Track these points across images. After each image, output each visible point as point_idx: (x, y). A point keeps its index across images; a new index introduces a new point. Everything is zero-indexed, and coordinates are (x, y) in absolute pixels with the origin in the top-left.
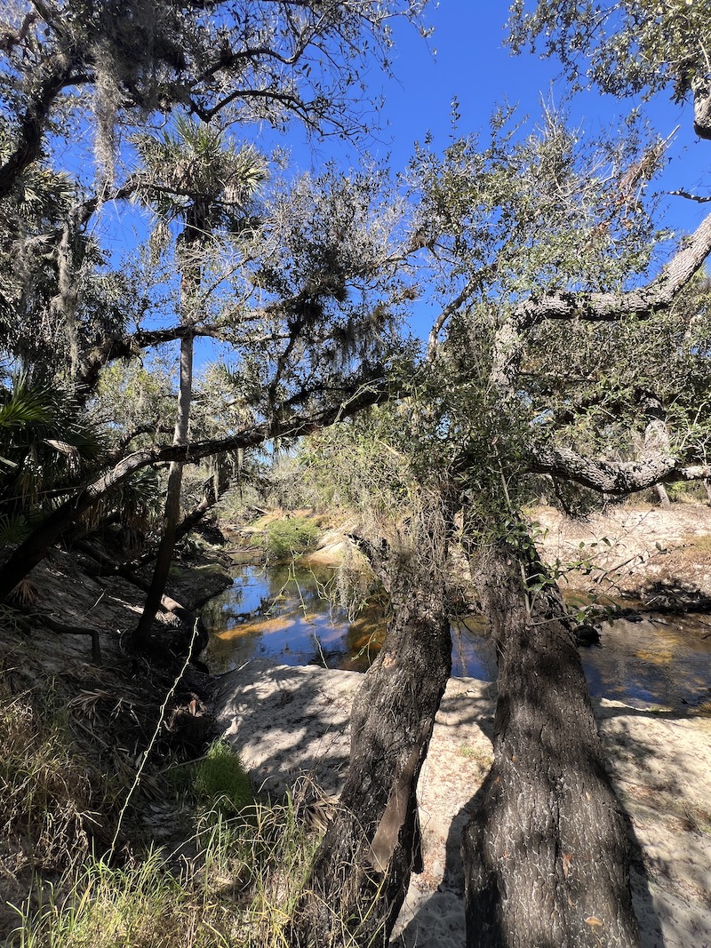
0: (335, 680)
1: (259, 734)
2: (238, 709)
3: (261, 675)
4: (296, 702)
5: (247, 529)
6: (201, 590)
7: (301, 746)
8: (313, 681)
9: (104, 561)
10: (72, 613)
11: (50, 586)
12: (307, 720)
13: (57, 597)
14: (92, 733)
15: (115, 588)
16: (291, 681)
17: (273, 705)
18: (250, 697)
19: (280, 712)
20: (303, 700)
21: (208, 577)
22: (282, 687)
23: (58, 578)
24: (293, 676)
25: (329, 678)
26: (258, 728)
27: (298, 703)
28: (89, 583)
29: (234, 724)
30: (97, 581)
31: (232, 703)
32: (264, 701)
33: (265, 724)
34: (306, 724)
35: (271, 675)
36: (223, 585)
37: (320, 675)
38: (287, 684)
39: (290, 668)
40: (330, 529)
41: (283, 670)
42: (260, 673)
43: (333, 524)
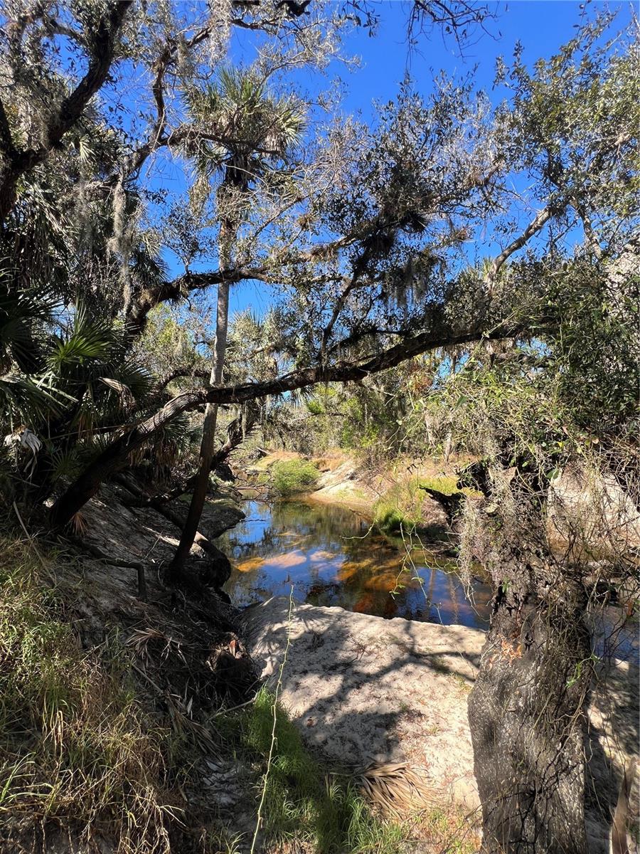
0: (362, 624)
1: (295, 678)
2: (270, 647)
3: (288, 614)
4: (328, 646)
5: (252, 468)
6: (218, 522)
7: (341, 697)
8: (339, 623)
9: (137, 493)
10: (113, 541)
11: (94, 516)
12: (342, 668)
13: (100, 525)
14: (146, 676)
15: (147, 519)
16: (319, 623)
17: (305, 647)
18: (280, 637)
19: (313, 656)
20: (335, 645)
21: (223, 511)
22: (310, 627)
23: (101, 508)
24: (319, 618)
25: (354, 621)
26: (295, 672)
27: (329, 648)
28: (126, 513)
29: (269, 665)
30: (131, 511)
31: (264, 640)
32: (295, 642)
33: (300, 668)
34: (343, 672)
35: (298, 614)
36: (236, 518)
37: (346, 617)
38: (315, 626)
39: (314, 608)
40: (327, 471)
41: (308, 609)
42: (286, 611)
43: (330, 467)
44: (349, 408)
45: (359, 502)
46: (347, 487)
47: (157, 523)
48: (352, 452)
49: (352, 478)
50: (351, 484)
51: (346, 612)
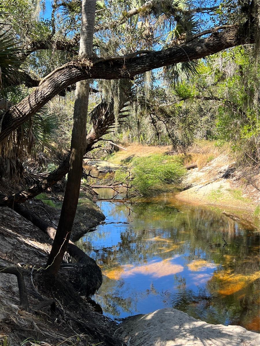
3: (179, 330)
5: (104, 164)
24: (217, 337)
35: (192, 331)
36: (96, 220)
37: (249, 339)
39: (209, 325)
40: (193, 167)
41: (202, 327)
42: (177, 327)
43: (197, 163)
44: (227, 90)
45: (237, 205)
46: (221, 187)
47: (15, 224)
48: (228, 145)
49: (227, 176)
50: (226, 184)
51: (249, 332)
